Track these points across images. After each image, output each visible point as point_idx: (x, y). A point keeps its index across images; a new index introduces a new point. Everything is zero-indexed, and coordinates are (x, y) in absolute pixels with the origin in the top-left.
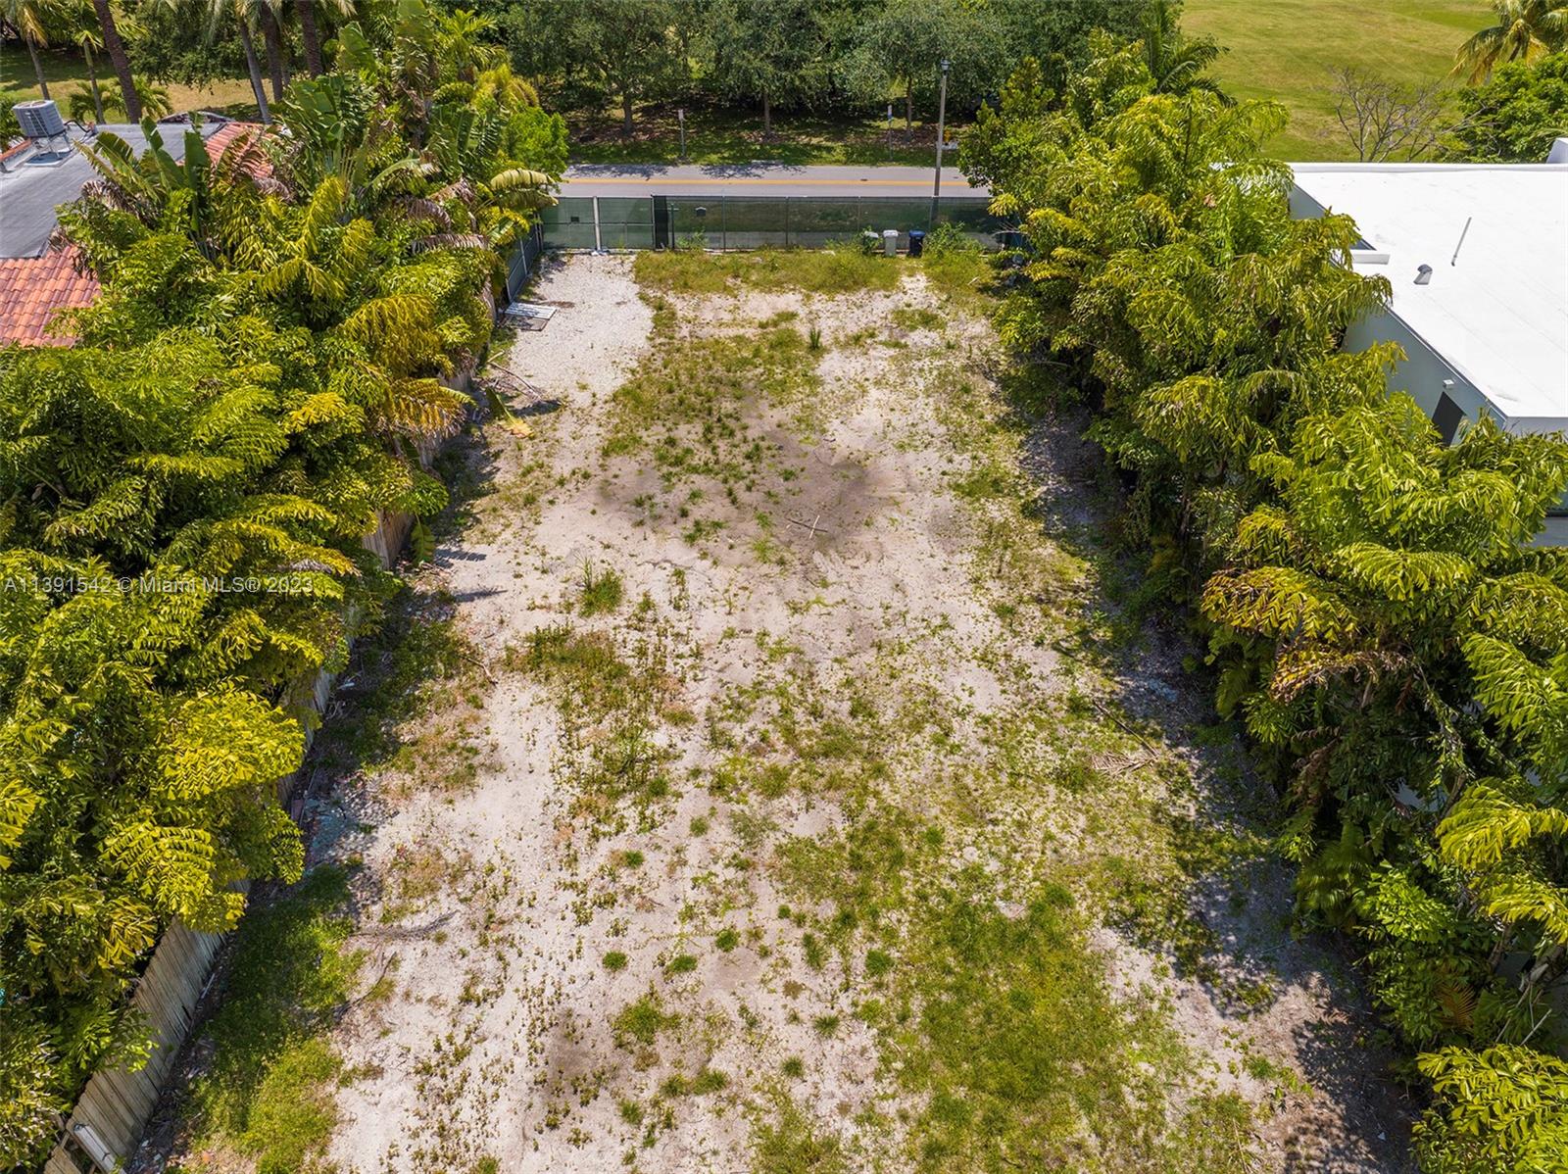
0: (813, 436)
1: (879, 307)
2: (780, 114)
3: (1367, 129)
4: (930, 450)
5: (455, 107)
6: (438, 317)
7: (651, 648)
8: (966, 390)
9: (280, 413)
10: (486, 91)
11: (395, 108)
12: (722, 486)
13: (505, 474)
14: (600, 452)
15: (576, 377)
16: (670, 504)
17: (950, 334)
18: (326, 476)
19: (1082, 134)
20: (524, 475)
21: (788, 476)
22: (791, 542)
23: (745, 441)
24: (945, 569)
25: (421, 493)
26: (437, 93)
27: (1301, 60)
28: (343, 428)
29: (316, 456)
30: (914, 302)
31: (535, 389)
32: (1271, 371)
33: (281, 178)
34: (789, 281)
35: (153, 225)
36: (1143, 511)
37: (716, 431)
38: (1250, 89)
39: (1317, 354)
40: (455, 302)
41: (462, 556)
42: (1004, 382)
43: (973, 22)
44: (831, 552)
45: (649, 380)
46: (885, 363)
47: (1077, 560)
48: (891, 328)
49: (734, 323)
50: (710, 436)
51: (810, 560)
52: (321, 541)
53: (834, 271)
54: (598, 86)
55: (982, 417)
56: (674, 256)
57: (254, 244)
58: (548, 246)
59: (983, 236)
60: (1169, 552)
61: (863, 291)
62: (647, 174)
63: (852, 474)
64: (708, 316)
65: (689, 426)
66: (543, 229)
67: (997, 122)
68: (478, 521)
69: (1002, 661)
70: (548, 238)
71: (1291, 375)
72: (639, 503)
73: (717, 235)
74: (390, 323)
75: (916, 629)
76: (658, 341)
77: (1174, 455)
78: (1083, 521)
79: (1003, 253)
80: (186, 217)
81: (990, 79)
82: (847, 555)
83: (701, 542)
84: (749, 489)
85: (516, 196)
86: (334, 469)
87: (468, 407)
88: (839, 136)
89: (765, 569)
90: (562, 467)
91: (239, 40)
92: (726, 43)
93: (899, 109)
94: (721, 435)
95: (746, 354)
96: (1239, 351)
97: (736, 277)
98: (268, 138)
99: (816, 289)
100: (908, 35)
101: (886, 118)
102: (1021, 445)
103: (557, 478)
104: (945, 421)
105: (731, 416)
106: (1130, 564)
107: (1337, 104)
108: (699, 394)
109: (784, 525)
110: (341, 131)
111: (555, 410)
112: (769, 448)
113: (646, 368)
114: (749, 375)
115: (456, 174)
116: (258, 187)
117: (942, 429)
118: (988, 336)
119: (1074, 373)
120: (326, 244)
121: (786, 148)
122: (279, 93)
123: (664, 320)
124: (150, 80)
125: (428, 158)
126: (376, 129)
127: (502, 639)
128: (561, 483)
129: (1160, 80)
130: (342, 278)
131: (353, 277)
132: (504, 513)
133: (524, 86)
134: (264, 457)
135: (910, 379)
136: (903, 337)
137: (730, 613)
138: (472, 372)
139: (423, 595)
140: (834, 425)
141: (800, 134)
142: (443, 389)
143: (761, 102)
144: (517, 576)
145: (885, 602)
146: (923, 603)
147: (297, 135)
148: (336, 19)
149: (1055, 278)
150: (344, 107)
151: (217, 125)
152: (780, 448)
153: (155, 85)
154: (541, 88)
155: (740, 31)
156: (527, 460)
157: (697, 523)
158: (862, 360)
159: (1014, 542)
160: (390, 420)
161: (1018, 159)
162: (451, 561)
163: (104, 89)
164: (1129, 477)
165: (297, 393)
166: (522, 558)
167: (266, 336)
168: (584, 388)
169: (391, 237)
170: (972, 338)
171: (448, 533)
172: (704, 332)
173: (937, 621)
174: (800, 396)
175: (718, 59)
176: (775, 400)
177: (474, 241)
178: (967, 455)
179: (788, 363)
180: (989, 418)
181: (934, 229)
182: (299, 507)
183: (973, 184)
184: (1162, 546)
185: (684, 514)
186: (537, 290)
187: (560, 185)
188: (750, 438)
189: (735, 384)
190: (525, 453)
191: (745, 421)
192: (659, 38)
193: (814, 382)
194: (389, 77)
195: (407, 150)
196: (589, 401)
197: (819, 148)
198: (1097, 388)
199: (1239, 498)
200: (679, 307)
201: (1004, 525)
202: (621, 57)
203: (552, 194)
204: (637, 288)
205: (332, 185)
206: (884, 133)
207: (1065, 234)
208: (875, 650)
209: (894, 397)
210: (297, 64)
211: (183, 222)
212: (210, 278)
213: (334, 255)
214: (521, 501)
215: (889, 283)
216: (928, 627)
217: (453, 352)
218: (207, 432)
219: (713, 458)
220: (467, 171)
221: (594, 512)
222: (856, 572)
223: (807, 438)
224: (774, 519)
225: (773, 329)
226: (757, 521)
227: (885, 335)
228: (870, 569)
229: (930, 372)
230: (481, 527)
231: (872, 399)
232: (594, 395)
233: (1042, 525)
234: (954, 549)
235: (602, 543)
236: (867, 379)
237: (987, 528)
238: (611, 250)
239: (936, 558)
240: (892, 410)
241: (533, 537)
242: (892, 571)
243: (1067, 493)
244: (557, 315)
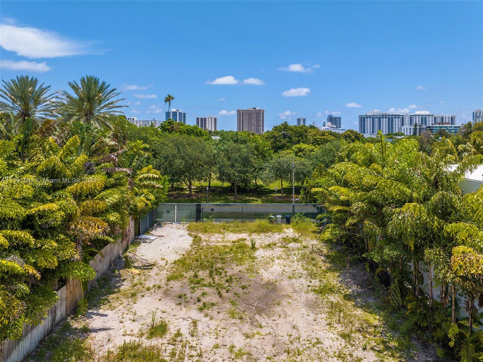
0: (253, 275)
1: (277, 237)
4: (302, 278)
7: (178, 352)
8: (313, 259)
12: (215, 291)
13: (125, 286)
14: (166, 280)
15: (161, 256)
16: (193, 297)
17: (304, 244)
20: (133, 286)
21: (244, 288)
22: (245, 311)
23: (226, 276)
24: (315, 320)
30: (289, 236)
31: (144, 259)
34: (244, 230)
36: (397, 292)
37: (214, 273)
41: (98, 314)
42: (327, 257)
44: (263, 315)
45: (189, 258)
46: (281, 252)
47: (373, 315)
48: (282, 243)
49: (223, 242)
50: (212, 275)
51: (254, 318)
53: (260, 227)
55: (321, 268)
56: (202, 224)
58: (157, 222)
61: (270, 233)
63: (270, 287)
64: (213, 240)
68: (109, 302)
69: (349, 357)
70: (158, 220)
72: (180, 297)
73: (218, 219)
75: (305, 344)
76: (194, 246)
78: (371, 301)
82: (270, 316)
83: (205, 310)
84: (227, 292)
88: (259, 197)
89: (234, 321)
90: (149, 284)
93: (279, 192)
94: (216, 274)
95: (227, 250)
97: (224, 229)
99: (253, 232)
101: (275, 194)
102: (338, 276)
103: (147, 288)
104: (307, 269)
105: (220, 268)
108: (208, 262)
109: (242, 305)
112: (236, 278)
113: (188, 254)
114: (228, 256)
117: (306, 272)
118: (319, 244)
119: (354, 251)
121: (242, 200)
123: (197, 240)
127: (107, 347)
128: (148, 290)
132: (122, 299)
135: (291, 257)
136: (286, 245)
137: (217, 338)
139: (76, 329)
140: (262, 271)
141: (246, 197)
144: (121, 322)
145: (289, 333)
146: (307, 333)
152: (240, 278)
156: (136, 281)
157: (204, 304)
158: (272, 251)
159: (344, 310)
162: (93, 316)
166: (125, 316)
168: (163, 259)
170: (313, 245)
171: (95, 306)
172: (212, 244)
173: (315, 341)
174: (248, 262)
178: (317, 280)
179: (243, 253)
180: (324, 268)
181: (294, 215)
185: (199, 300)
186: (151, 232)
188: (228, 275)
189: (222, 259)
190: (135, 279)
191: (226, 270)
193: (254, 258)
196: (165, 264)
197: (253, 200)
200: (203, 237)
201: (338, 303)
204: (188, 232)
206: (274, 197)
208: (286, 354)
209: (285, 262)
214: (130, 295)
215: (280, 231)
216: (310, 343)
219: (213, 281)
221: (160, 300)
222: (275, 322)
223: (251, 275)
224: (237, 303)
225: (238, 243)
226: (230, 303)
227: (280, 245)
228: (281, 321)
229: (298, 255)
230: (110, 304)
231: (277, 263)
232: (167, 262)
233: (354, 303)
234: (317, 312)
235: (161, 311)
236: (274, 257)
237: (330, 305)
238: (180, 223)
239: (310, 316)
240: (285, 266)
241: (132, 308)
242: (291, 321)
243: (362, 292)
244: (157, 239)
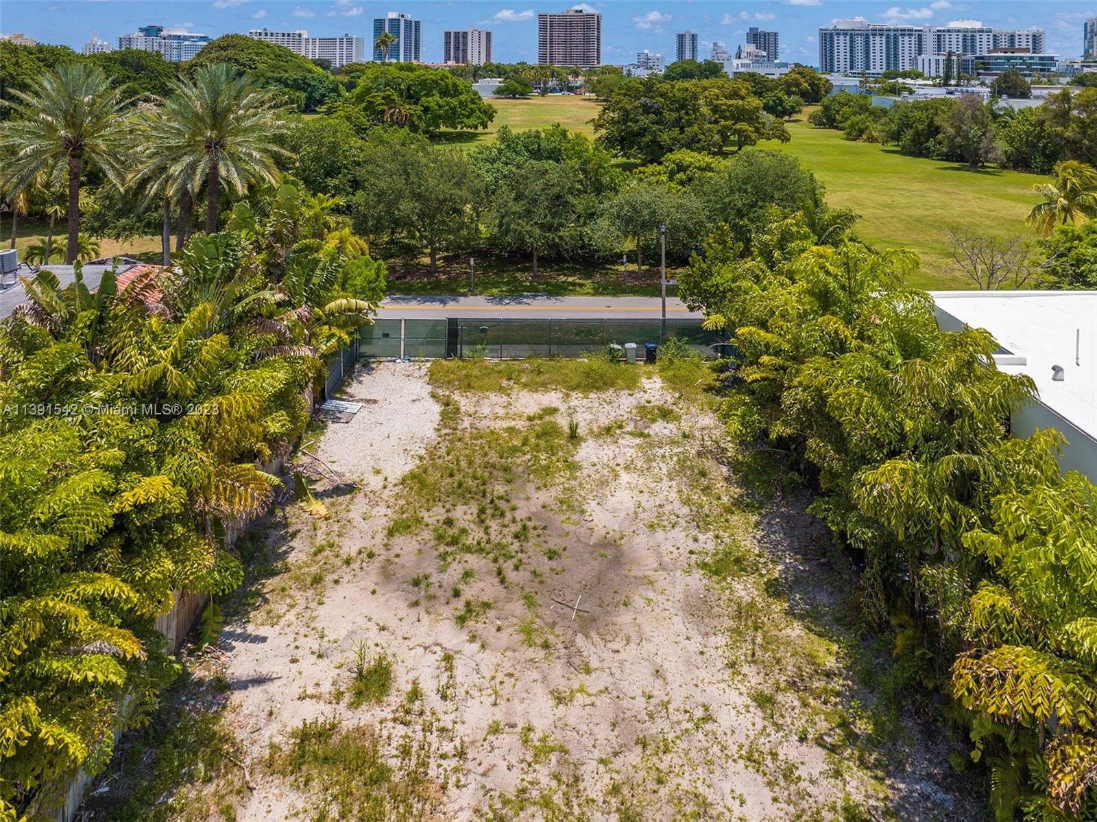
0: (573, 517)
1: (624, 404)
2: (545, 261)
3: (979, 267)
4: (677, 529)
5: (307, 255)
6: (265, 411)
7: (415, 745)
8: (703, 474)
9: (114, 494)
10: (331, 244)
11: (263, 256)
12: (491, 565)
13: (298, 554)
14: (385, 532)
15: (372, 463)
16: (444, 584)
17: (685, 426)
18: (139, 555)
19: (769, 273)
20: (315, 554)
21: (552, 555)
22: (555, 623)
23: (514, 521)
24: (702, 653)
25: (220, 572)
26: (295, 246)
27: (917, 223)
28: (164, 509)
29: (134, 535)
30: (652, 399)
31: (336, 473)
32: (957, 455)
33: (167, 304)
34: (552, 382)
35: (57, 336)
36: (877, 589)
37: (489, 511)
38: (886, 242)
39: (993, 440)
40: (282, 400)
41: (244, 638)
42: (735, 466)
43: (680, 201)
44: (593, 634)
45: (434, 465)
46: (632, 451)
47: (824, 642)
48: (636, 421)
49: (507, 416)
50: (483, 517)
51: (573, 643)
52: (118, 621)
53: (588, 375)
54: (413, 242)
55: (719, 498)
56: (461, 363)
57: (132, 352)
58: (362, 356)
59: (703, 347)
60: (909, 632)
61: (611, 390)
62: (444, 302)
63: (609, 553)
64: (486, 410)
65: (465, 507)
66: (360, 342)
67: (704, 266)
68: (266, 601)
69: (769, 761)
70: (364, 349)
71: (976, 458)
72: (416, 583)
73: (496, 347)
74: (225, 416)
75: (679, 723)
76: (444, 432)
77: (892, 536)
78: (823, 599)
79: (721, 361)
80: (86, 331)
81: (696, 237)
82: (608, 638)
83: (471, 623)
84: (517, 568)
85: (343, 318)
86: (148, 548)
87: (276, 489)
88: (588, 276)
89: (530, 653)
90: (350, 546)
91: (161, 211)
92: (506, 215)
93: (632, 257)
94: (493, 516)
95: (517, 442)
96: (927, 438)
97: (509, 379)
98: (164, 275)
99: (573, 389)
100: (635, 209)
101: (622, 264)
102: (757, 525)
103: (345, 557)
104: (687, 502)
105: (502, 498)
106: (875, 646)
107: (952, 250)
108: (475, 478)
109: (548, 606)
110: (219, 272)
111: (351, 492)
112: (535, 528)
113: (432, 456)
114: (519, 461)
115: (300, 302)
116: (147, 309)
117: (686, 510)
118: (716, 427)
119: (791, 459)
120: (188, 353)
121: (548, 284)
122: (180, 245)
123: (450, 413)
124: (90, 237)
125: (281, 290)
126: (246, 269)
127: (268, 734)
128: (348, 562)
129: (820, 237)
130: (195, 379)
131: (204, 378)
132: (292, 592)
133: (360, 242)
134: (90, 535)
135: (654, 464)
136: (646, 428)
137: (495, 704)
138: (285, 458)
139: (200, 682)
140: (591, 506)
141: (559, 275)
142: (258, 473)
143: (531, 253)
144: (294, 661)
145: (647, 690)
146: (684, 692)
147: (186, 274)
148: (233, 199)
149: (764, 379)
150: (225, 254)
151: (129, 266)
152: (545, 528)
153: (93, 239)
154: (371, 243)
155: (517, 208)
156: (320, 539)
157: (468, 604)
158: (613, 447)
159: (763, 623)
160: (207, 501)
161: (724, 292)
162: (234, 643)
163: (55, 242)
164: (858, 556)
165: (134, 475)
166: (301, 641)
167: (121, 426)
168: (378, 472)
169: (240, 348)
170: (703, 429)
171: (236, 613)
172: (482, 425)
173: (699, 713)
174: (562, 480)
175: (500, 226)
176: (541, 483)
177: (306, 351)
178: (710, 535)
179: (552, 450)
180: (725, 499)
181: (664, 342)
182: (108, 585)
183: (692, 309)
184: (901, 626)
185: (457, 594)
186: (349, 390)
187: (378, 310)
188: (518, 519)
189: (506, 469)
190: (319, 533)
191: (514, 502)
192: (459, 212)
193: (573, 467)
194: (263, 235)
195: (266, 285)
196: (381, 485)
197: (573, 284)
198: (812, 471)
199: (960, 575)
200: (463, 403)
201: (752, 605)
202: (432, 223)
203: (371, 317)
204: (429, 388)
205: (205, 308)
206: (622, 274)
207: (767, 345)
208: (639, 748)
209: (642, 480)
210: (199, 226)
211: (82, 335)
212: (89, 378)
213: (193, 360)
214: (309, 580)
215: (632, 384)
216: (690, 720)
217: (272, 441)
218: (46, 510)
219: (485, 537)
220: (308, 299)
222: (617, 656)
223: (568, 519)
224: (538, 599)
225: (539, 422)
226: (523, 602)
227: (630, 427)
228: (630, 653)
229: (671, 458)
230: (268, 607)
231: (624, 482)
232: (386, 479)
233: (786, 605)
234: (708, 629)
235: (378, 624)
236: (618, 465)
237: (736, 608)
238: (412, 359)
239: (693, 641)
240: (641, 492)
241: (315, 618)
242: (652, 655)
243: (804, 571)
244: (362, 410)
